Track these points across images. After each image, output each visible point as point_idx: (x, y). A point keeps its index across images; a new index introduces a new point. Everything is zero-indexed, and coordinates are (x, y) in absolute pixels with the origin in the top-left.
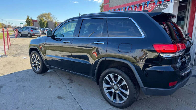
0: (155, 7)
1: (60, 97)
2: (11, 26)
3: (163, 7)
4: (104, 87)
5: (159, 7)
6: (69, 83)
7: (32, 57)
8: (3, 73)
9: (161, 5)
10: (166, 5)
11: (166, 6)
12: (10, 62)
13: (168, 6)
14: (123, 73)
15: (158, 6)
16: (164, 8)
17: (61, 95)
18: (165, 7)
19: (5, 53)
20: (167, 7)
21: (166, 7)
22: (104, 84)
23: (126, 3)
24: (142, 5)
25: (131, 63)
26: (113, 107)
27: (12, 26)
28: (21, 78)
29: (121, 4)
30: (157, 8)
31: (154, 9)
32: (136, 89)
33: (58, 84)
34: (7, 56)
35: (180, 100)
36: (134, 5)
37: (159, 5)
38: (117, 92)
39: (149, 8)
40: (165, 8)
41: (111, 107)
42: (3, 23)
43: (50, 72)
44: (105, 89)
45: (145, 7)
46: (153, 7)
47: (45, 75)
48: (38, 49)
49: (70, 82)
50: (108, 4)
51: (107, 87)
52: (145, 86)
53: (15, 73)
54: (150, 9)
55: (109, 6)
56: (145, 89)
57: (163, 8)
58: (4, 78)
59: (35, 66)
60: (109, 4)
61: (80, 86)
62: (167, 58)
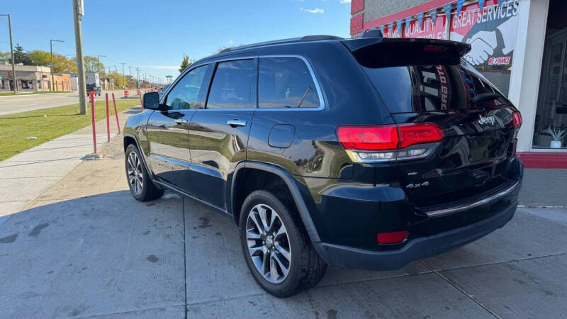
0: (479, 15)
1: (153, 259)
2: (148, 83)
3: (503, 14)
4: (250, 239)
5: (492, 14)
6: (195, 228)
7: (129, 160)
8: (67, 196)
9: (496, 7)
10: (511, 8)
11: (510, 11)
12: (97, 171)
13: (515, 11)
14: (280, 203)
15: (489, 13)
16: (506, 19)
17: (157, 254)
18: (508, 15)
19: (95, 150)
20: (514, 14)
21: (510, 15)
22: (247, 231)
23: (405, 8)
24: (444, 12)
25: (290, 176)
26: (264, 292)
27: (151, 82)
28: (96, 208)
29: (392, 13)
30: (485, 17)
31: (479, 22)
32: (307, 247)
33: (170, 227)
34: (98, 157)
35: (471, 296)
36: (425, 14)
37: (490, 10)
38: (273, 254)
39: (464, 19)
40: (509, 17)
41: (262, 291)
42: (131, 77)
43: (172, 198)
44: (250, 244)
45: (456, 16)
46: (476, 17)
47: (154, 204)
48: (134, 137)
49: (200, 227)
50: (362, 12)
51: (256, 240)
52: (323, 241)
53: (91, 196)
54: (468, 23)
55: (363, 19)
56: (324, 246)
57: (503, 17)
58: (62, 206)
59: (133, 182)
60: (363, 14)
61: (219, 236)
62: (368, 166)
